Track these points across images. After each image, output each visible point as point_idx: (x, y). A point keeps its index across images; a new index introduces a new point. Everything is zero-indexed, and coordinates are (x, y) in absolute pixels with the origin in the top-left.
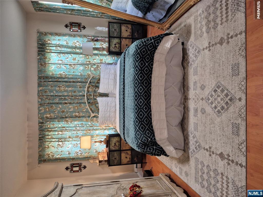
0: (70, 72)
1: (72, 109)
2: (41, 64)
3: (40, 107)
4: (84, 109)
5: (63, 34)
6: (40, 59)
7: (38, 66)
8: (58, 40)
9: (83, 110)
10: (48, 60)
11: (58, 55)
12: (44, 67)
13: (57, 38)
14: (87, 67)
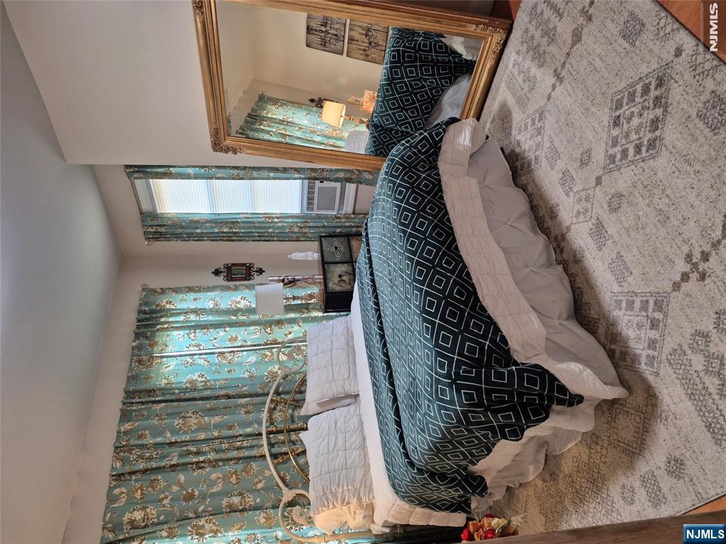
0: (219, 373)
1: (221, 485)
2: (140, 362)
3: (115, 487)
4: (260, 481)
5: (208, 287)
6: (139, 348)
7: (131, 365)
8: (194, 299)
9: (257, 483)
10: (160, 348)
11: (188, 334)
12: (147, 368)
13: (192, 296)
14: (268, 353)
